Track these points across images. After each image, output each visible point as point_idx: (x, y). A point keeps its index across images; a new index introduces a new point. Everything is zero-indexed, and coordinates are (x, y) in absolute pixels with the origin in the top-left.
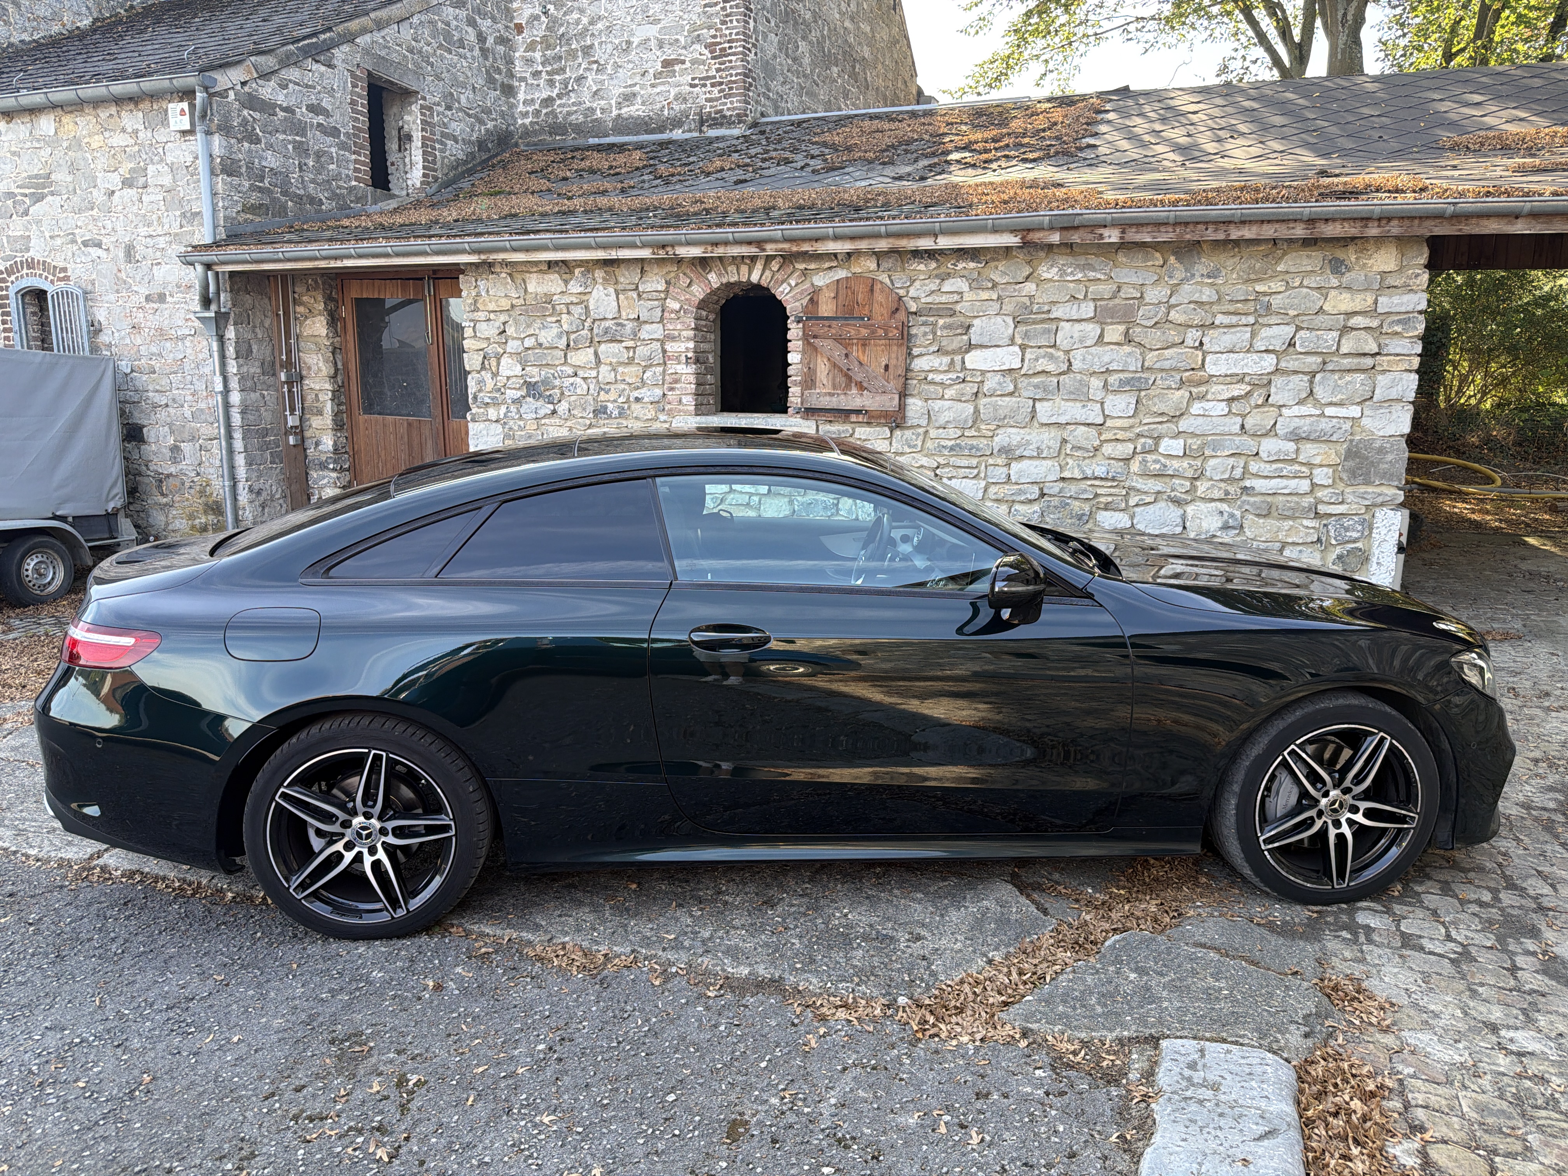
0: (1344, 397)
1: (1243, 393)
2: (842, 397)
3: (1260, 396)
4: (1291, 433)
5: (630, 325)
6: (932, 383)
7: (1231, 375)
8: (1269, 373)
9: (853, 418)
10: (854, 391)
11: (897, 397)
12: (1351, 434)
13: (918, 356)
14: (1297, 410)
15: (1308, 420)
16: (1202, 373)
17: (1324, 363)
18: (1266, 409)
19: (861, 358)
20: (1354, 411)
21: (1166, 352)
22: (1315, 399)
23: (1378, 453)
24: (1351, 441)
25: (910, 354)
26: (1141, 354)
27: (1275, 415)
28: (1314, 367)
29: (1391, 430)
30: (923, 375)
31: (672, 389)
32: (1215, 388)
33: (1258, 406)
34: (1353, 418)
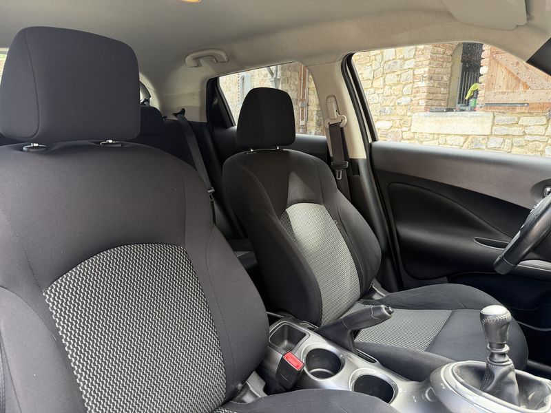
2: (511, 94)
5: (399, 62)
9: (518, 109)
31: (415, 97)
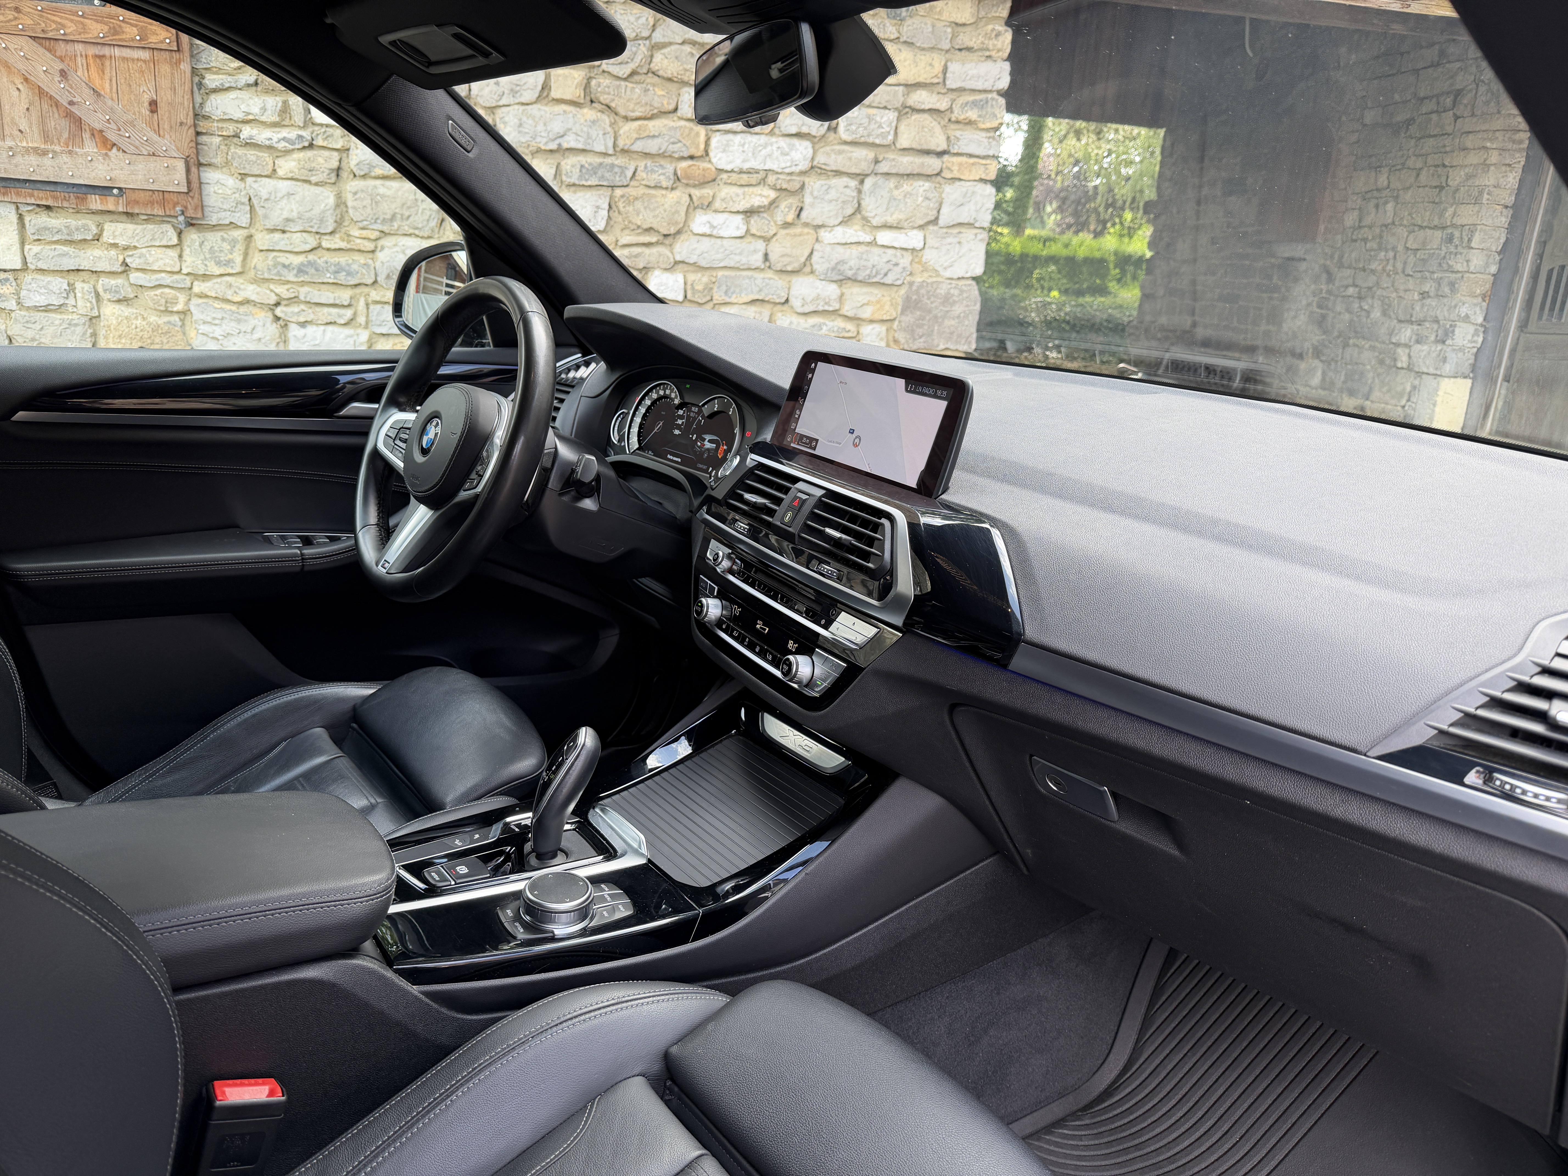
0: (902, 216)
1: (766, 202)
2: (65, 158)
3: (790, 207)
4: (833, 269)
6: (249, 144)
7: (749, 172)
8: (803, 173)
9: (95, 202)
10: (90, 147)
11: (181, 166)
12: (911, 274)
13: (215, 91)
14: (842, 234)
15: (855, 251)
16: (706, 165)
17: (877, 162)
18: (798, 230)
19: (97, 83)
20: (914, 239)
21: (651, 124)
22: (865, 219)
23: (943, 304)
24: (911, 284)
25: (200, 85)
26: (612, 124)
27: (811, 238)
28: (864, 167)
29: (959, 271)
30: (231, 129)
32: (726, 191)
33: (787, 225)
34: (913, 250)
